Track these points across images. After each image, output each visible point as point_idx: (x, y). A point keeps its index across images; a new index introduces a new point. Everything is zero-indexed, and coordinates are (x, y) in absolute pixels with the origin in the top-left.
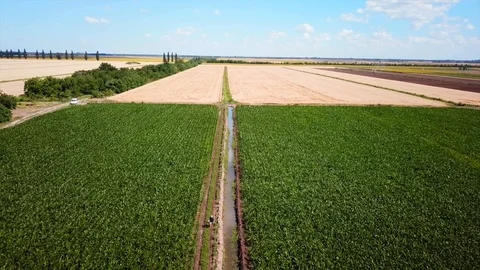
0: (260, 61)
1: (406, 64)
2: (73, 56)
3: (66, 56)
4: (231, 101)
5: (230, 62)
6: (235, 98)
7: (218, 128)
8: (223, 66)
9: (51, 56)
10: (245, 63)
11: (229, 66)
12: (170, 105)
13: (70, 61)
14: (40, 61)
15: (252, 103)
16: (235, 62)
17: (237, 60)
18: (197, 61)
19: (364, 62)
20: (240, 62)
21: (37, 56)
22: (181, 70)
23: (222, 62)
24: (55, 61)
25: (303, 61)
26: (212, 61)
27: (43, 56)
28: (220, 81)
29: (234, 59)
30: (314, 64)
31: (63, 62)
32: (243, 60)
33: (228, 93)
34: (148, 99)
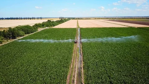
0: (87, 18)
1: (131, 18)
2: (34, 18)
3: (33, 18)
4: (79, 27)
5: (79, 19)
6: (80, 27)
7: (77, 31)
8: (77, 20)
9: (28, 18)
10: (83, 19)
11: (78, 20)
12: (66, 28)
13: (33, 20)
14: (25, 20)
15: (84, 27)
16: (80, 19)
17: (81, 18)
18: (69, 19)
19: (118, 18)
20: (82, 19)
21: (24, 19)
22: (66, 21)
23: (76, 19)
24: (29, 20)
25: (100, 18)
26: (74, 19)
27: (26, 18)
28: (76, 23)
29: (80, 18)
30: (103, 19)
31: (32, 20)
32: (82, 18)
33: (78, 26)
34: (61, 27)
